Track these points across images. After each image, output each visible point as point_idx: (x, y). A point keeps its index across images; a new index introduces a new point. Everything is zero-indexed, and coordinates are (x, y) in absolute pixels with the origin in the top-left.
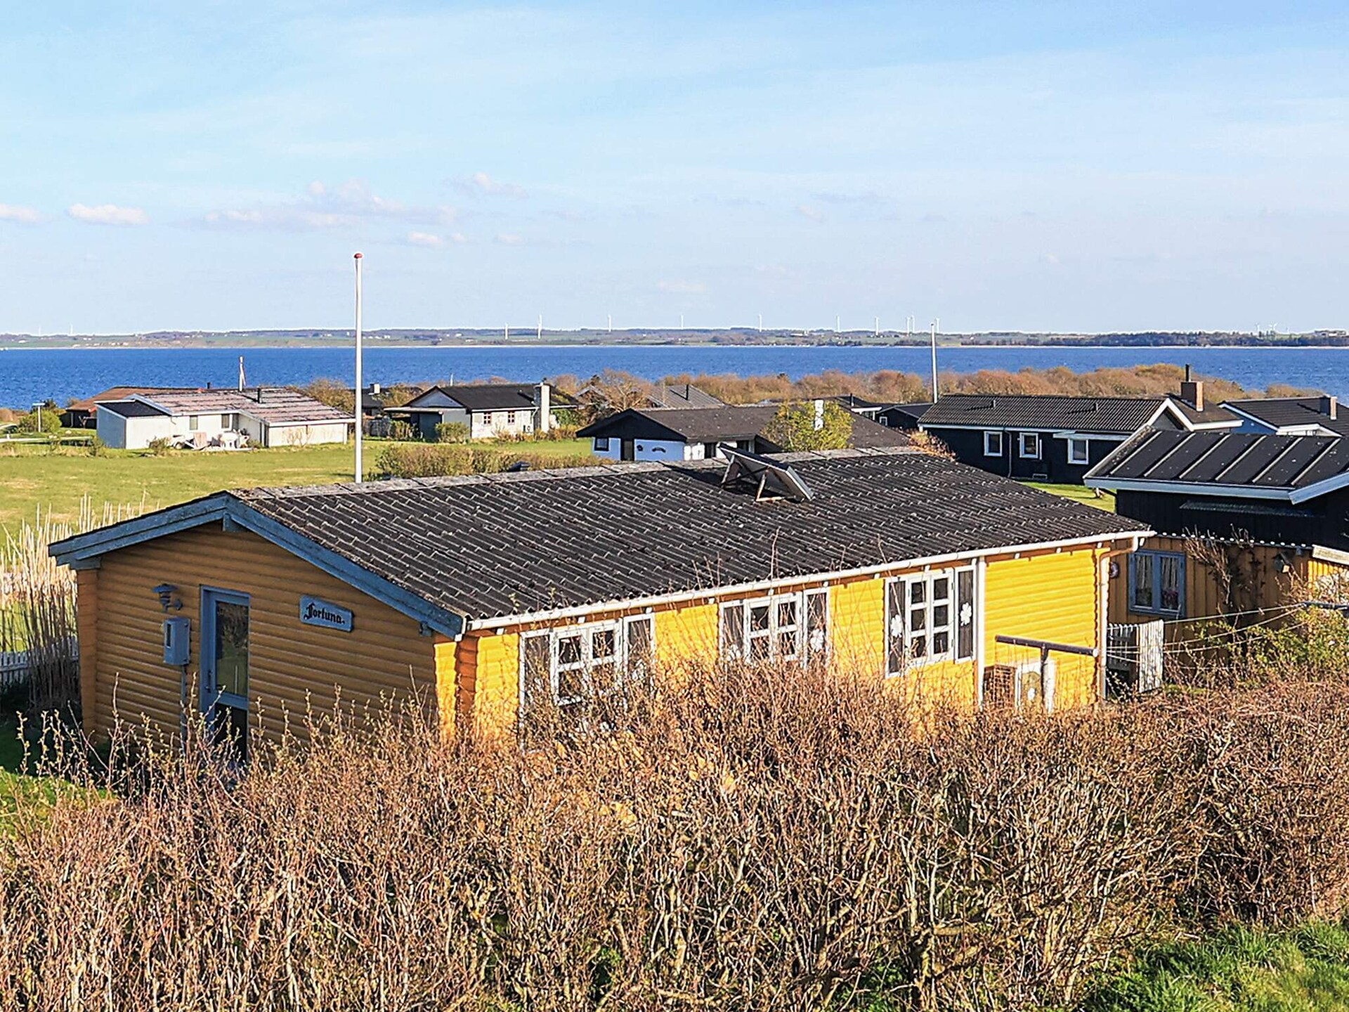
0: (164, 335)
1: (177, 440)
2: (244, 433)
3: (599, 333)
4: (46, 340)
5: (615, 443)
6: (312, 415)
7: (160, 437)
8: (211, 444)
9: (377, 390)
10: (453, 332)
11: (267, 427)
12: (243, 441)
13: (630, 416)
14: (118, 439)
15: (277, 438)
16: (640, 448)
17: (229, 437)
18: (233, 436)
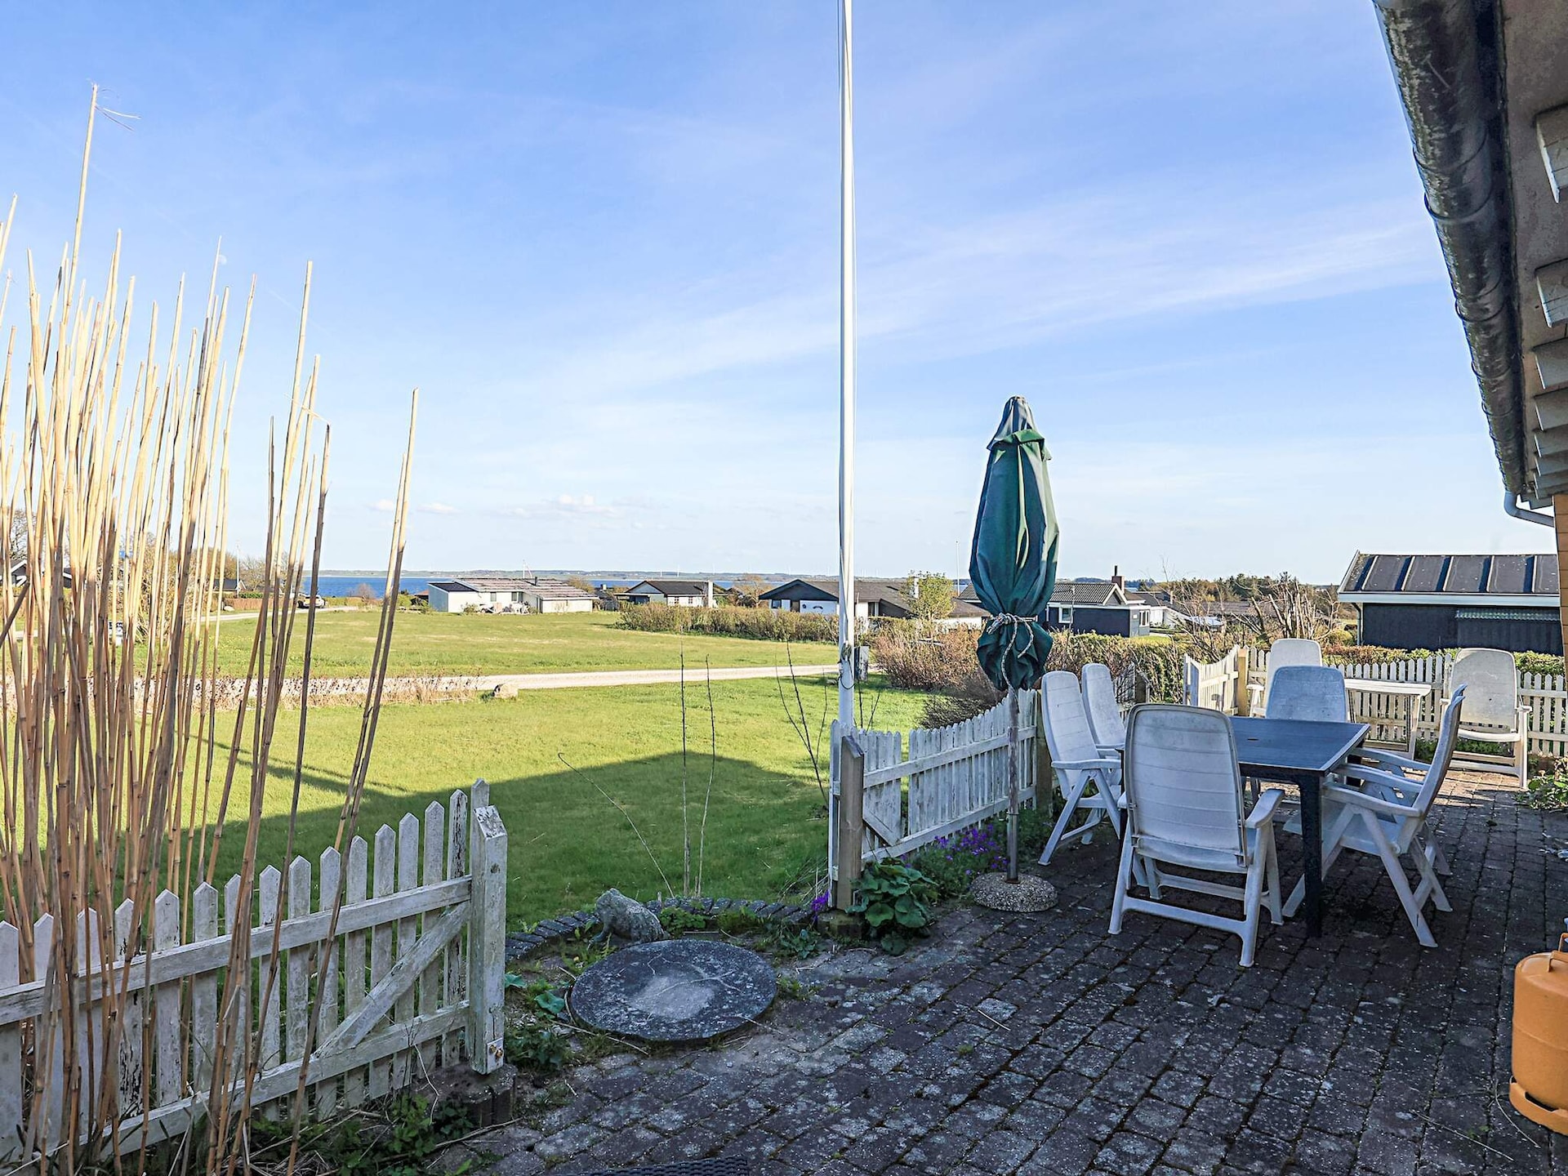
0: (480, 572)
1: (482, 607)
2: (526, 604)
3: (708, 574)
4: (416, 573)
5: (786, 603)
6: (570, 594)
7: (470, 603)
8: (504, 611)
9: (605, 588)
10: (633, 573)
11: (542, 600)
12: (525, 608)
13: (798, 584)
14: (443, 606)
15: (548, 607)
16: (804, 606)
17: (517, 606)
18: (520, 606)
